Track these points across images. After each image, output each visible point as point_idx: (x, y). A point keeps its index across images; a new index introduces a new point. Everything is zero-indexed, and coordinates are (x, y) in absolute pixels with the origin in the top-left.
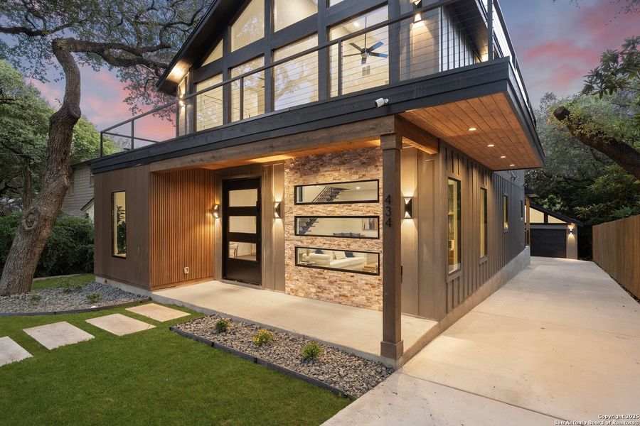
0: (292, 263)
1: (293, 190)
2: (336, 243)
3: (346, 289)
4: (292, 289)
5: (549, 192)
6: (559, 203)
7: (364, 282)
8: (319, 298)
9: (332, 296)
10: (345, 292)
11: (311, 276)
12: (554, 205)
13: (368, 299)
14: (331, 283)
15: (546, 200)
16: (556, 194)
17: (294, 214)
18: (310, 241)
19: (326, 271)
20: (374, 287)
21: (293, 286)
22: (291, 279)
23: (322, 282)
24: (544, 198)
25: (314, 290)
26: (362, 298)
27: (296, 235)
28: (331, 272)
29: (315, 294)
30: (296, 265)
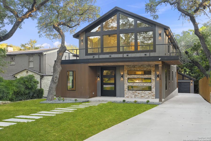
0: (127, 90)
1: (127, 71)
2: (140, 84)
3: (143, 95)
4: (127, 97)
5: (184, 66)
6: (188, 71)
7: (147, 93)
8: (135, 98)
9: (139, 97)
10: (143, 96)
11: (133, 93)
12: (186, 72)
13: (148, 97)
14: (139, 94)
15: (183, 70)
16: (186, 67)
17: (128, 77)
18: (132, 84)
19: (137, 91)
20: (150, 93)
21: (127, 96)
22: (126, 94)
23: (136, 94)
24: (182, 69)
25: (134, 96)
26: (147, 97)
27: (128, 82)
28: (139, 91)
29: (134, 97)
30: (128, 90)
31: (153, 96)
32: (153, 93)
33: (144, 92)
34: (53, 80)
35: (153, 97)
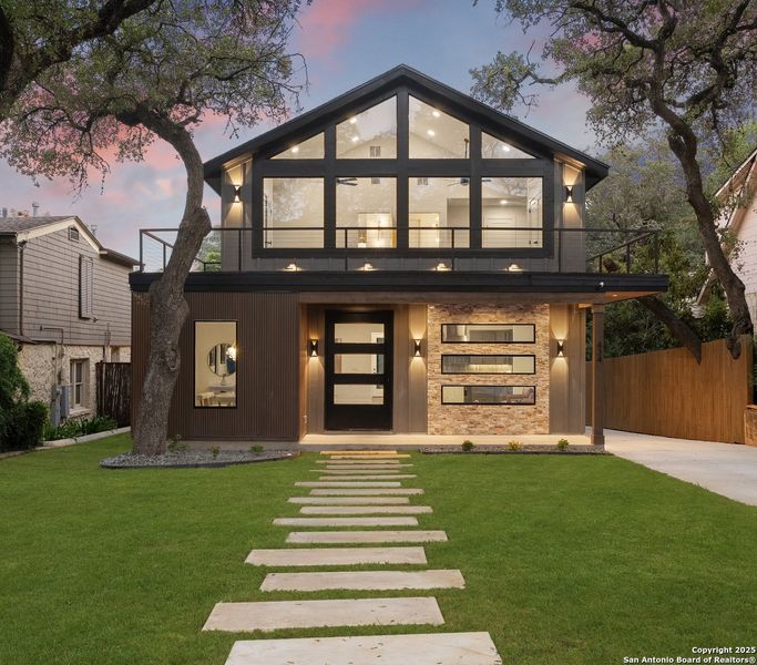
0: (437, 402)
1: (439, 328)
3: (502, 421)
4: (436, 429)
7: (520, 412)
8: (470, 432)
9: (486, 429)
10: (502, 424)
11: (462, 413)
13: (523, 427)
14: (486, 417)
17: (441, 353)
18: (460, 379)
19: (480, 406)
20: (530, 415)
21: (438, 426)
22: (436, 419)
23: (475, 418)
25: (466, 426)
26: (518, 426)
27: (442, 373)
28: (485, 407)
29: (467, 430)
30: (443, 404)
31: (540, 423)
32: (541, 412)
33: (509, 411)
34: (164, 363)
35: (540, 429)
